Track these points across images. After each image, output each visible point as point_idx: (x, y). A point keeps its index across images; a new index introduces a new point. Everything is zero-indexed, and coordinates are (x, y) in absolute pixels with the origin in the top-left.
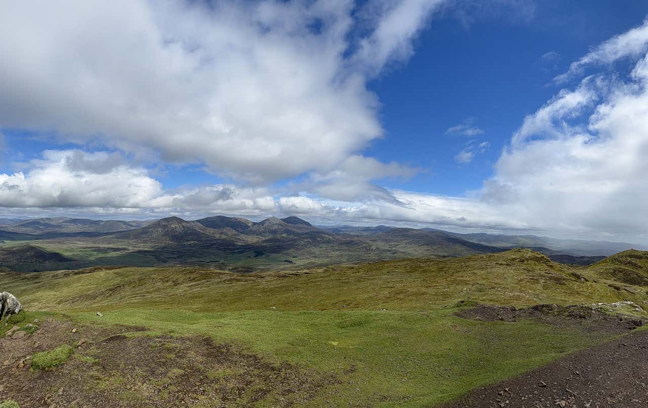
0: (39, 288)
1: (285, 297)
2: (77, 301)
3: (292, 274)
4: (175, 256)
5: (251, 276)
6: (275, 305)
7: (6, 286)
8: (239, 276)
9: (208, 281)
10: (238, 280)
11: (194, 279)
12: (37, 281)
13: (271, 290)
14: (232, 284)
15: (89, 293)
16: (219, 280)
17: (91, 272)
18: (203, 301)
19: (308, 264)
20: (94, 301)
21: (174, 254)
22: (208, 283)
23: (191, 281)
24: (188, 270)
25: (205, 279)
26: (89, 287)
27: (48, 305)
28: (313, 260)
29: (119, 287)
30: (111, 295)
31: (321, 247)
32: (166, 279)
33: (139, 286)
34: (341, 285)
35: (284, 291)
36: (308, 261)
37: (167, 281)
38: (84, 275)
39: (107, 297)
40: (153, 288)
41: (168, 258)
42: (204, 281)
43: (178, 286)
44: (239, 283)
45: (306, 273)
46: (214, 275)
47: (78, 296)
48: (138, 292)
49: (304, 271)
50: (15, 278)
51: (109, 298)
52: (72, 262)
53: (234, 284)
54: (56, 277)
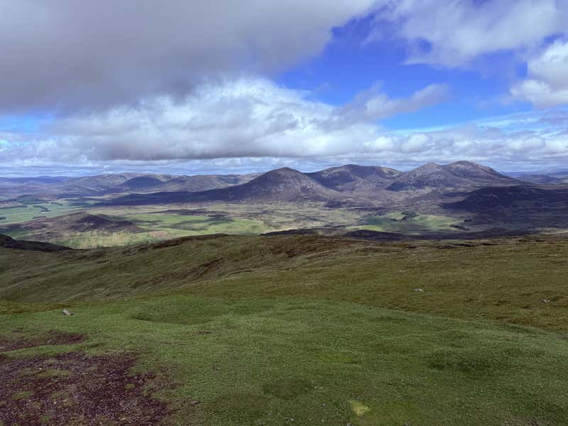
0: (104, 269)
1: (442, 277)
2: (160, 282)
3: (460, 245)
4: (290, 220)
5: (395, 246)
6: (422, 286)
7: (56, 269)
8: (377, 246)
9: (334, 252)
10: (376, 251)
11: (315, 249)
12: (100, 260)
13: (422, 266)
14: (367, 255)
15: (176, 270)
16: (349, 250)
17: (177, 244)
18: (321, 277)
19: (492, 230)
20: (184, 280)
21: (288, 217)
22: (333, 254)
23: (311, 251)
24: (307, 237)
25: (330, 249)
26: (175, 263)
27: (119, 290)
28: (501, 225)
29: (215, 261)
30: (206, 272)
31: (515, 206)
32: (278, 250)
33: (242, 259)
34: (548, 266)
35: (441, 268)
36: (492, 226)
37: (279, 252)
38: (167, 248)
39: (201, 275)
40: (262, 260)
41: (281, 223)
42: (328, 251)
43: (294, 258)
44: (377, 254)
45: (485, 244)
46: (342, 243)
47: (162, 275)
48: (242, 267)
49: (483, 241)
50: (68, 258)
51: (204, 276)
52: (151, 233)
53: (370, 255)
54: (128, 254)
